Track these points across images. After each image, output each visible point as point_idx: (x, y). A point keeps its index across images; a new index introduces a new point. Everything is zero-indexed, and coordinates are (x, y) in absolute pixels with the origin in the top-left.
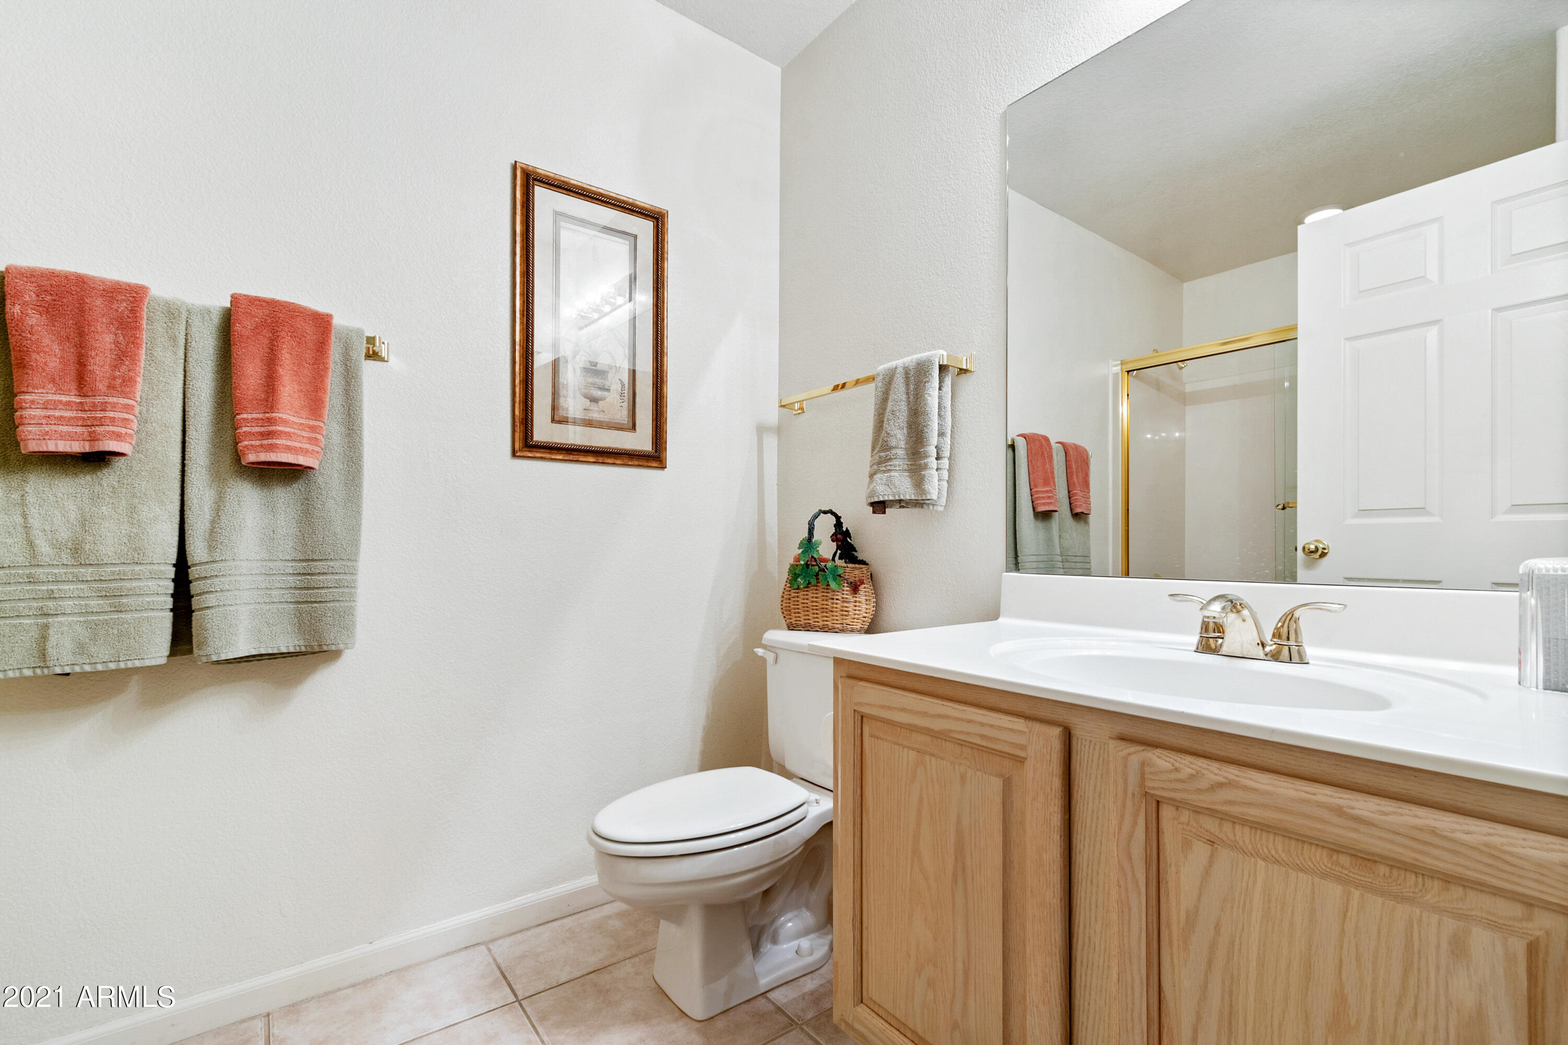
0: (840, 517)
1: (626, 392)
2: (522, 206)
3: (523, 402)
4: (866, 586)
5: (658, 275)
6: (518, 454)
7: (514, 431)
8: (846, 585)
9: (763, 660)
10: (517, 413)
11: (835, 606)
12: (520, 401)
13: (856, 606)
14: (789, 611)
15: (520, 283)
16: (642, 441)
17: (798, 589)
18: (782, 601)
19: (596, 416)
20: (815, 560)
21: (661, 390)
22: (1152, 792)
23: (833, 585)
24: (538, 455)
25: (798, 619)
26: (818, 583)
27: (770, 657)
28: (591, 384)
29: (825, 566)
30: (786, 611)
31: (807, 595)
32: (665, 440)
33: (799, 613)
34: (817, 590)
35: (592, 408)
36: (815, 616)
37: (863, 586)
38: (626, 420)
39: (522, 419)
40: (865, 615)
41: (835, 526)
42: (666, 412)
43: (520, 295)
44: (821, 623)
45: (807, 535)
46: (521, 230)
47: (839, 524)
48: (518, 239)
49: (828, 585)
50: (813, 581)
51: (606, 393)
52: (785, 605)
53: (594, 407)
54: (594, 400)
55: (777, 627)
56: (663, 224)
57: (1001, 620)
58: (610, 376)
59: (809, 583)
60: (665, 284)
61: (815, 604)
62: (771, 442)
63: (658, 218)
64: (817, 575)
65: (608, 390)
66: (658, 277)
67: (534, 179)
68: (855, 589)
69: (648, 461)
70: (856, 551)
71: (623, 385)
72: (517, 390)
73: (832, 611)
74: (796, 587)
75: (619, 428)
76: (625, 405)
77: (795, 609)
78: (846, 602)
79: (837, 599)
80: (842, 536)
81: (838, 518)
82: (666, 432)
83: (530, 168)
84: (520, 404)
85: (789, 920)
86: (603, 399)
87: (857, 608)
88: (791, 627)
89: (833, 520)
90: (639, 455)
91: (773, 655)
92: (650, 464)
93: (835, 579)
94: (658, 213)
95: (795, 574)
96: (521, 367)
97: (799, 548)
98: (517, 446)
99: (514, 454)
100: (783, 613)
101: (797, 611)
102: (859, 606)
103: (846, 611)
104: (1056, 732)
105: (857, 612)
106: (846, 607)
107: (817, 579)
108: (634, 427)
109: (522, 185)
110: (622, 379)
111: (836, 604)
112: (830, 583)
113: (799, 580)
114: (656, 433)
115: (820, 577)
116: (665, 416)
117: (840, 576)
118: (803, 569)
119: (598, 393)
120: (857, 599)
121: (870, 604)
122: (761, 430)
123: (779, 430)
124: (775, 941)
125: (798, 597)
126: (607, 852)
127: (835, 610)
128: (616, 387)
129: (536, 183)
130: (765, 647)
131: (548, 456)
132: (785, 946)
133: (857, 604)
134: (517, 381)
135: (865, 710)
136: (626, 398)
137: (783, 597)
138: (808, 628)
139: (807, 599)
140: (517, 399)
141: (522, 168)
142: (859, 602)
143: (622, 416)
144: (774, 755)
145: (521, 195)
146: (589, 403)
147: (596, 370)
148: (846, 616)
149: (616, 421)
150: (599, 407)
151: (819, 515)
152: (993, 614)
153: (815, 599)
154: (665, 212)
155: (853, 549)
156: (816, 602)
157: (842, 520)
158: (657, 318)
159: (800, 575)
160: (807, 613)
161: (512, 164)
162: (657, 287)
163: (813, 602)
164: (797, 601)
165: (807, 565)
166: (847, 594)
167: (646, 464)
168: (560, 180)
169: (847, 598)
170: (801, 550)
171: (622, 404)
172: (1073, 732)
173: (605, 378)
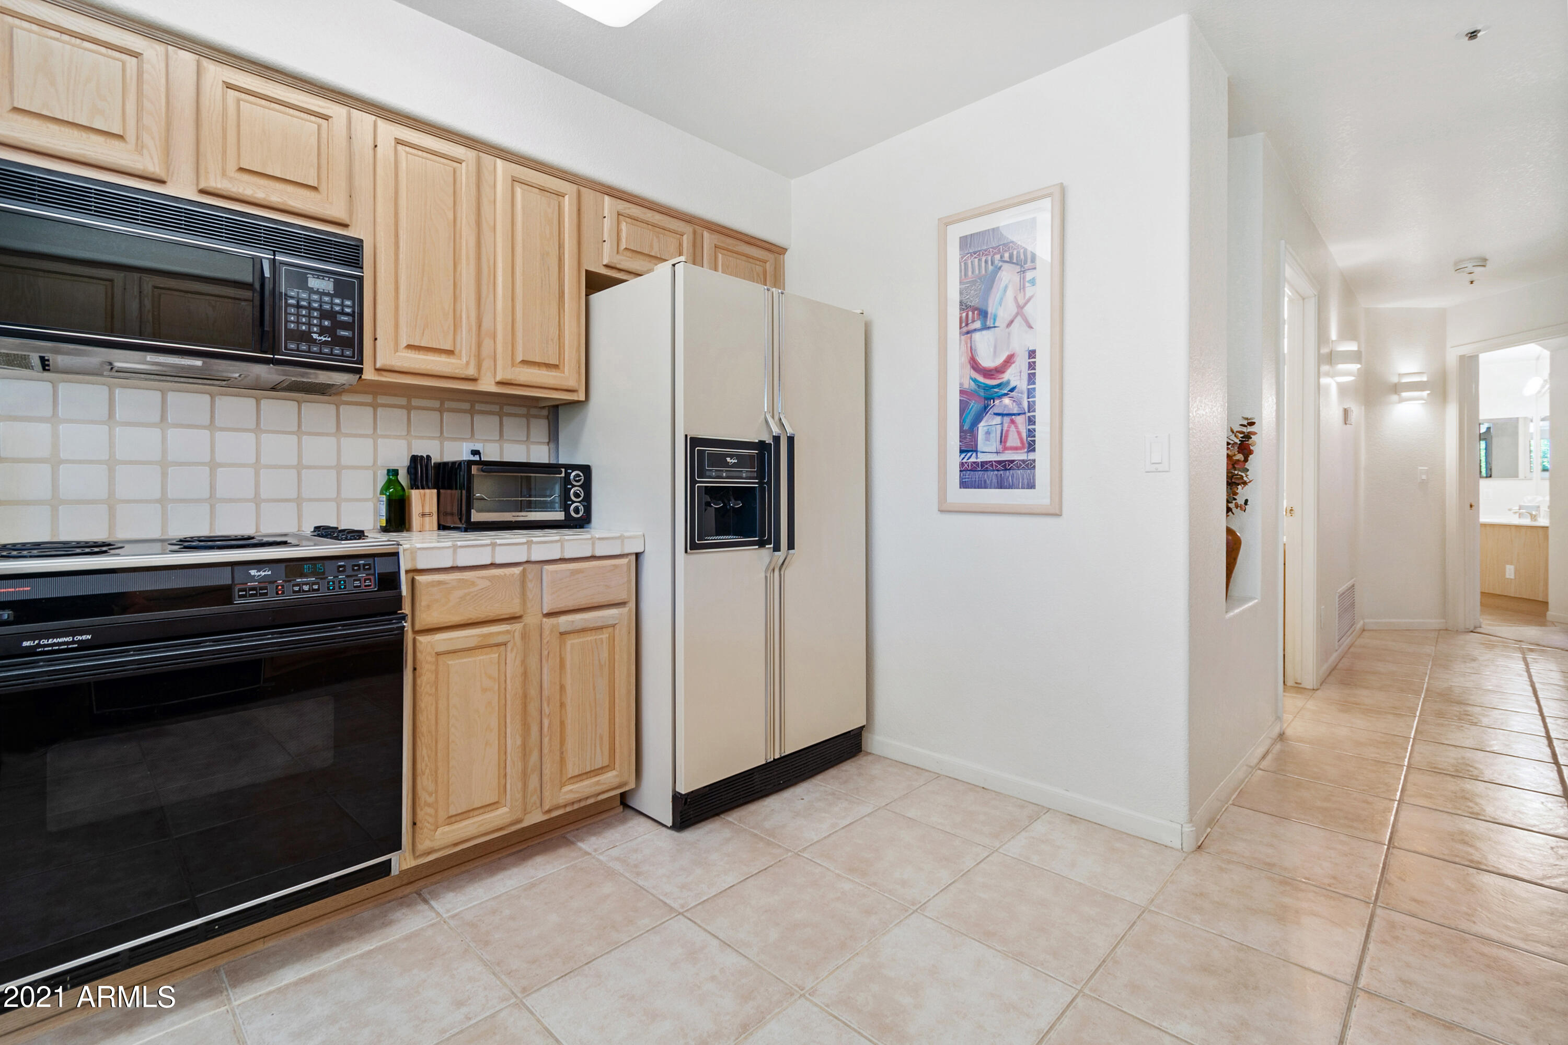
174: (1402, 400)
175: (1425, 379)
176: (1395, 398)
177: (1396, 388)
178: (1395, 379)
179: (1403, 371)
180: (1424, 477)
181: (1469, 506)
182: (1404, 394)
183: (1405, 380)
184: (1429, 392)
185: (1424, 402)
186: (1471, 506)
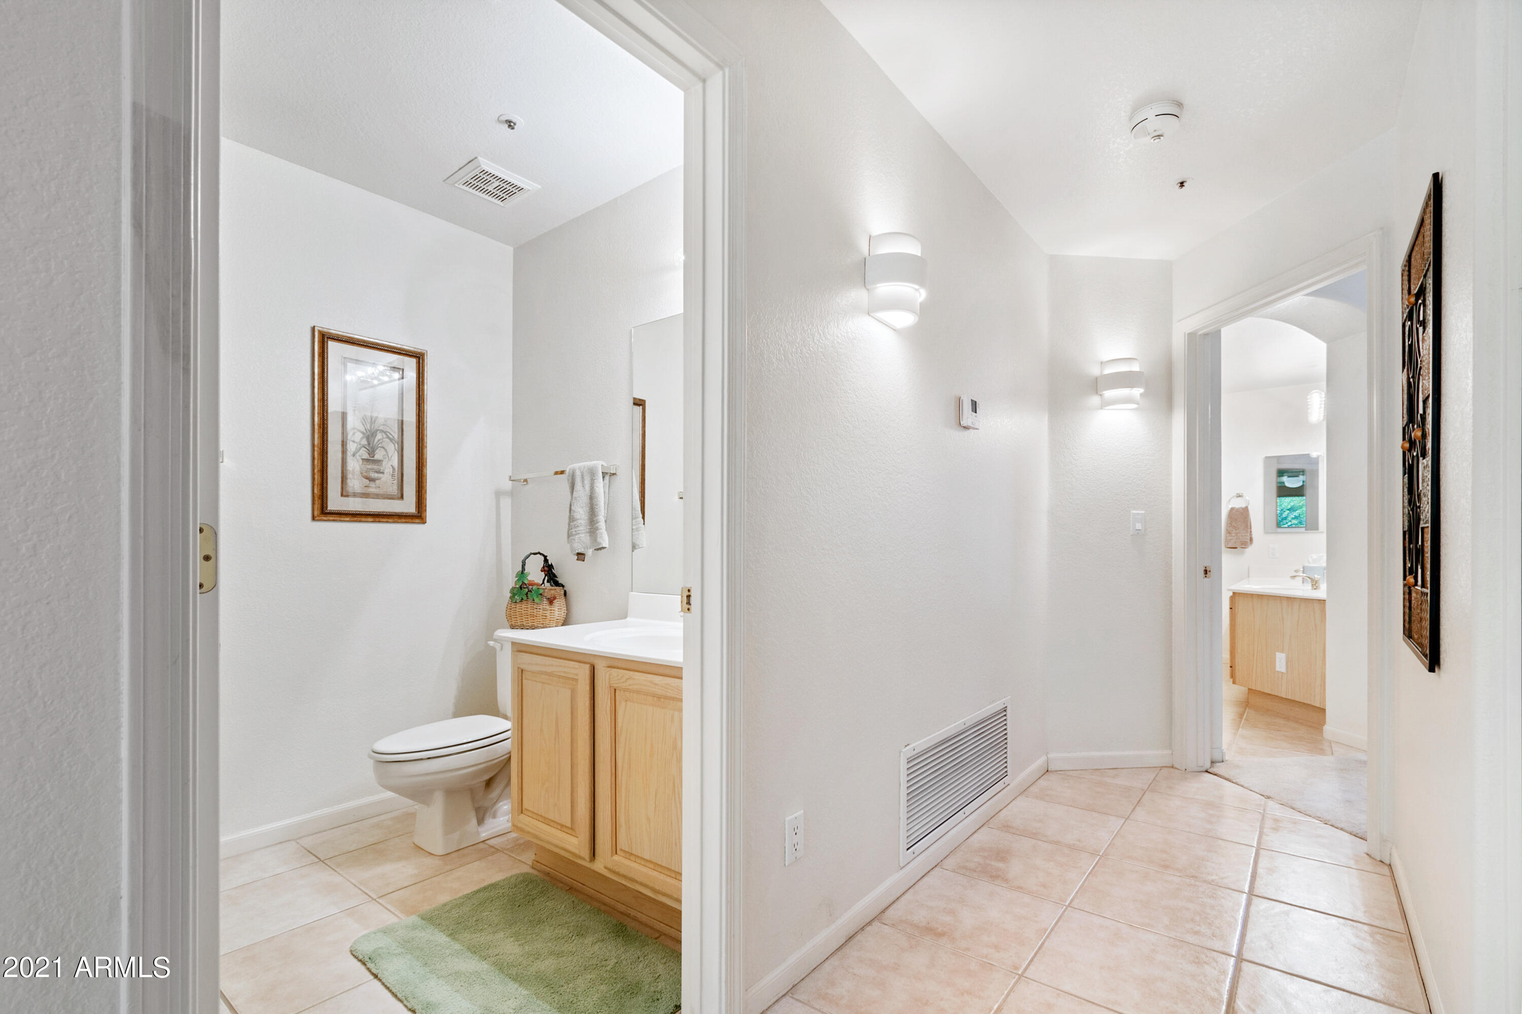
0: (547, 556)
1: (396, 473)
2: (319, 356)
3: (320, 484)
4: (558, 600)
5: (419, 395)
6: (317, 519)
7: (313, 504)
8: (545, 600)
9: (493, 649)
10: (316, 491)
11: (538, 613)
12: (318, 484)
13: (551, 613)
14: (511, 616)
15: (318, 406)
16: (408, 505)
17: (516, 602)
18: (506, 611)
19: (372, 490)
20: (526, 584)
21: (422, 472)
22: (613, 685)
23: (537, 600)
24: (331, 518)
25: (516, 622)
26: (527, 599)
27: (498, 646)
28: (370, 469)
29: (532, 588)
30: (509, 617)
31: (521, 606)
32: (425, 504)
33: (516, 618)
34: (527, 603)
35: (371, 485)
36: (526, 619)
37: (556, 600)
38: (396, 492)
39: (320, 495)
40: (558, 618)
41: (544, 561)
42: (426, 485)
43: (318, 414)
44: (530, 624)
45: (521, 569)
46: (318, 371)
47: (546, 560)
48: (316, 377)
49: (534, 600)
50: (525, 598)
51: (381, 475)
52: (508, 613)
53: (372, 484)
54: (372, 480)
55: (503, 627)
56: (423, 360)
57: (627, 619)
58: (384, 463)
59: (522, 599)
60: (425, 400)
61: (526, 612)
62: (506, 503)
63: (419, 357)
64: (527, 594)
65: (383, 473)
66: (419, 397)
67: (327, 338)
68: (551, 601)
69: (412, 519)
70: (557, 578)
71: (394, 469)
72: (316, 477)
73: (536, 616)
74: (514, 601)
75: (391, 497)
76: (396, 482)
77: (514, 615)
78: (545, 610)
79: (540, 609)
80: (549, 570)
81: (545, 557)
82: (426, 499)
83: (325, 330)
84: (318, 485)
85: (505, 805)
86: (379, 479)
87: (552, 614)
88: (513, 627)
89: (543, 558)
90: (405, 516)
91: (499, 645)
92: (414, 521)
93: (537, 597)
94: (420, 353)
95: (514, 593)
96: (319, 461)
97: (516, 577)
98: (316, 513)
99: (314, 518)
100: (507, 618)
101: (515, 616)
102: (553, 613)
103: (545, 616)
104: (587, 667)
105: (552, 616)
106: (545, 614)
107: (527, 596)
108: (402, 497)
109: (319, 342)
110: (393, 465)
111: (539, 612)
112: (535, 599)
113: (516, 597)
114: (419, 500)
115: (529, 595)
116: (425, 488)
117: (541, 594)
118: (518, 590)
119: (374, 475)
120: (553, 609)
121: (561, 611)
122: (498, 494)
123: (512, 494)
124: (494, 816)
125: (516, 608)
126: (380, 760)
127: (538, 615)
128: (388, 470)
129: (329, 339)
130: (495, 640)
131: (338, 518)
132: (502, 819)
133: (552, 611)
134: (316, 471)
135: (523, 666)
136: (396, 478)
137: (507, 608)
138: (522, 627)
139: (521, 609)
140: (316, 482)
141: (319, 331)
142: (554, 610)
143: (394, 489)
144: (501, 709)
145: (318, 348)
146: (368, 482)
147: (373, 460)
148: (545, 619)
149: (389, 493)
150: (375, 484)
151: (529, 556)
152: (624, 616)
153: (526, 609)
154: (425, 352)
155: (555, 576)
156: (527, 611)
157: (548, 558)
158: (419, 424)
159: (516, 594)
160: (522, 618)
161: (311, 327)
162: (419, 403)
163: (525, 611)
164: (516, 610)
165: (521, 588)
166: (546, 606)
167: (411, 521)
168: (347, 337)
169: (545, 608)
170: (517, 579)
171: (393, 482)
172: (595, 667)
173: (381, 465)
174: (1105, 404)
175: (1135, 367)
176: (1095, 400)
177: (1096, 385)
178: (1095, 371)
179: (1106, 358)
180: (1139, 526)
181: (1203, 572)
182: (1109, 394)
183: (1109, 370)
184: (1142, 390)
185: (1135, 406)
186: (1206, 572)
